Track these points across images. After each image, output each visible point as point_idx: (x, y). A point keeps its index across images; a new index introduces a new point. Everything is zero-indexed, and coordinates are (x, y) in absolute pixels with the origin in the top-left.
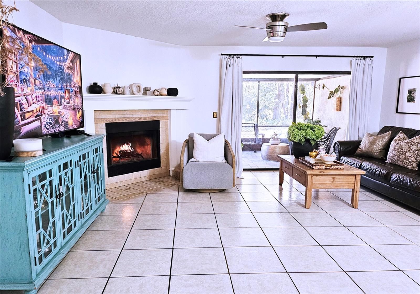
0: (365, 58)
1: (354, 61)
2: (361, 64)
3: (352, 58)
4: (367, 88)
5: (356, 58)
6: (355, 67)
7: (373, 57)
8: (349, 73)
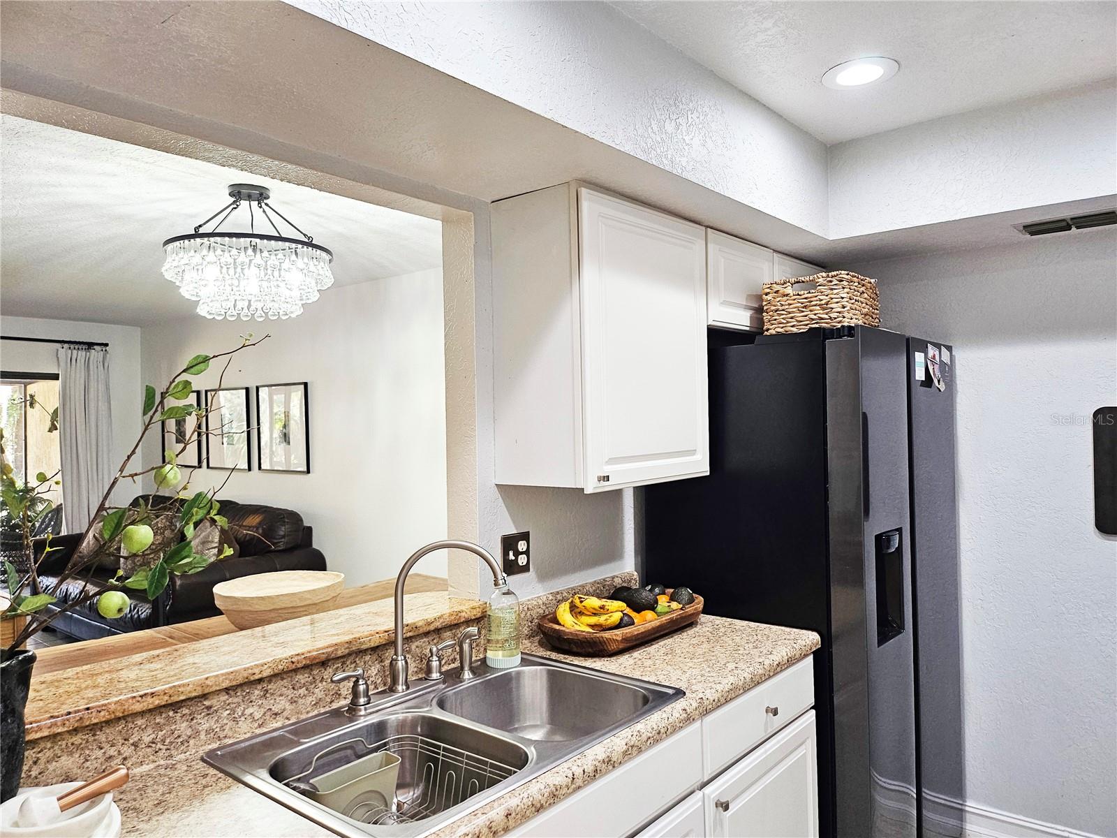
0: (90, 345)
1: (64, 352)
2: (80, 360)
3: (58, 345)
4: (100, 413)
5: (66, 346)
6: (67, 365)
7: (106, 345)
8: (55, 377)
